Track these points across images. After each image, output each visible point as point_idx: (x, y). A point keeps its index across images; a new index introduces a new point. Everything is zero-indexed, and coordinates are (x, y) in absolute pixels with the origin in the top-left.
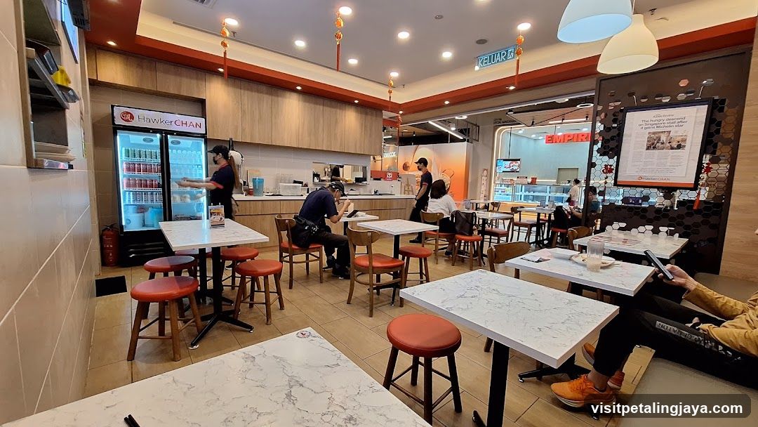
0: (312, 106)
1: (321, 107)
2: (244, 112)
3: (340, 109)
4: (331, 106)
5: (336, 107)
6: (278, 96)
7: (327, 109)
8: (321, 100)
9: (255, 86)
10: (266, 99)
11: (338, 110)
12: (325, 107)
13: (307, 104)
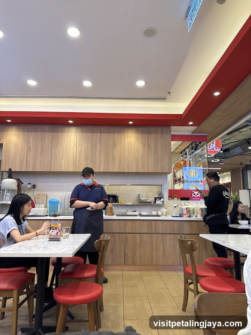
0: (89, 135)
1: (99, 134)
2: (29, 149)
3: (118, 133)
4: (108, 132)
5: (114, 132)
6: (58, 132)
7: (104, 136)
8: (98, 128)
9: (39, 127)
10: (48, 136)
11: (116, 135)
12: (102, 134)
13: (84, 134)
